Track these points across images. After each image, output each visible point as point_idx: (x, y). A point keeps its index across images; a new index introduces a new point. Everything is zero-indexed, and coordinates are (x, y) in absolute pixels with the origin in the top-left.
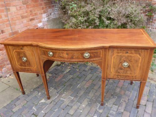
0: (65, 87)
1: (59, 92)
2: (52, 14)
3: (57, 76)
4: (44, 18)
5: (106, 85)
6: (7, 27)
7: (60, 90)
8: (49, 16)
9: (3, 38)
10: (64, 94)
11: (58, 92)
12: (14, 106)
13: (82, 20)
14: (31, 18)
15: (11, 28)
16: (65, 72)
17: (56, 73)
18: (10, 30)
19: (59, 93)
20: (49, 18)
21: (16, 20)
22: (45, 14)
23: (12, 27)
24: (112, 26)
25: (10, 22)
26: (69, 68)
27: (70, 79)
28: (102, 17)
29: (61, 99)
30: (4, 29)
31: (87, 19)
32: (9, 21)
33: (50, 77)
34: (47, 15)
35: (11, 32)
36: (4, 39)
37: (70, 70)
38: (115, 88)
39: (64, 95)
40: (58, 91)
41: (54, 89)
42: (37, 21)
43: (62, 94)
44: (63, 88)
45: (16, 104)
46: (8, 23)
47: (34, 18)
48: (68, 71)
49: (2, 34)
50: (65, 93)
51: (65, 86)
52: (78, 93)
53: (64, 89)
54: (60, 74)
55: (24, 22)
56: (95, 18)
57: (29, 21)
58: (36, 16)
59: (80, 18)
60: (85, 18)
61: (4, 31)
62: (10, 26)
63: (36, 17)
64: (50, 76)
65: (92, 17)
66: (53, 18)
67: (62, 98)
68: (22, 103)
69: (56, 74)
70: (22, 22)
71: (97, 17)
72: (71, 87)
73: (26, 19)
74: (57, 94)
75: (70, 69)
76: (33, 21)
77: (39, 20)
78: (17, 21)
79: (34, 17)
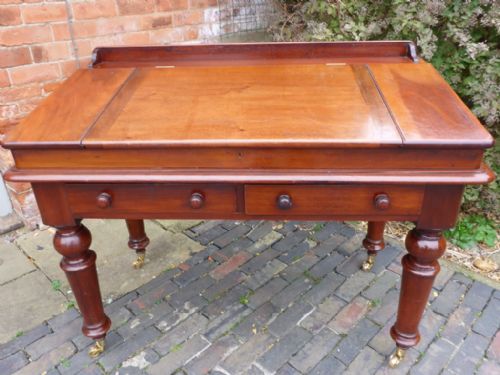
0: (246, 313)
1: (216, 334)
2: (243, 11)
3: (221, 255)
4: (211, 24)
5: (434, 340)
6: (57, 39)
7: (223, 323)
8: (228, 18)
9: (40, 81)
10: (233, 344)
11: (212, 331)
12: (22, 362)
13: (358, 32)
14: (157, 15)
15: (74, 44)
16: (257, 246)
17: (222, 243)
18: (71, 50)
19: (213, 336)
20: (227, 28)
21: (98, 17)
22: (216, 9)
23: (77, 41)
24: (489, 70)
25: (73, 20)
26: (277, 230)
27: (272, 279)
28: (449, 25)
29: (218, 369)
30: (45, 45)
31: (379, 31)
32: (70, 18)
33: (193, 254)
34: (223, 15)
35: (73, 58)
36: (42, 84)
37: (279, 241)
38: (476, 361)
39: (232, 350)
40: (211, 326)
41: (199, 312)
42: (179, 30)
43: (226, 345)
44: (235, 314)
45: (30, 352)
46: (65, 25)
47: (170, 18)
48: (271, 241)
49: (34, 64)
50: (239, 343)
51: (245, 307)
52: (294, 355)
53: (237, 319)
54: (237, 249)
55: (126, 28)
56: (418, 25)
57: (146, 28)
58: (180, 12)
59: (353, 24)
60: (373, 27)
61: (43, 53)
62: (73, 39)
63: (179, 18)
64: (194, 251)
65: (405, 23)
66: (244, 28)
67: (222, 366)
68: (53, 354)
69: (220, 248)
70: (122, 27)
71: (427, 26)
72: (271, 316)
73: (137, 16)
74: (203, 338)
75: (279, 235)
76: (161, 30)
77: (188, 28)
78: (101, 22)
79: (172, 14)
